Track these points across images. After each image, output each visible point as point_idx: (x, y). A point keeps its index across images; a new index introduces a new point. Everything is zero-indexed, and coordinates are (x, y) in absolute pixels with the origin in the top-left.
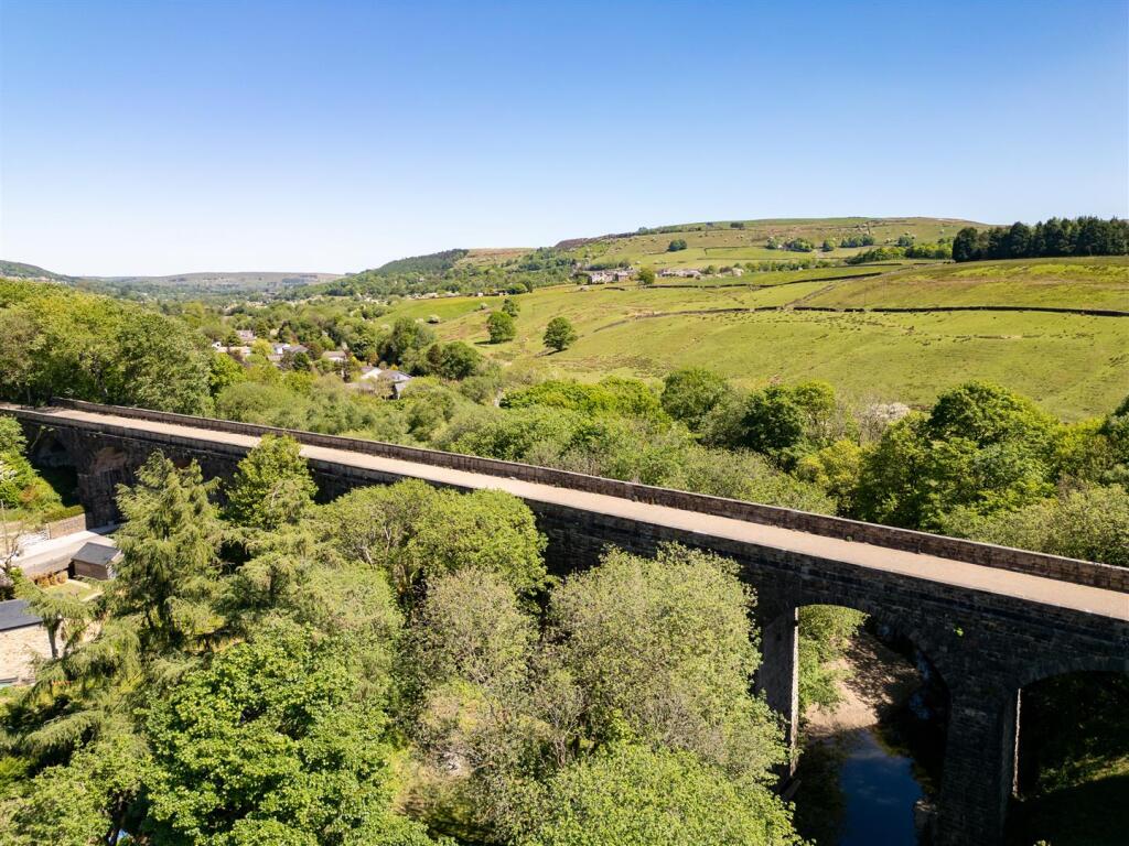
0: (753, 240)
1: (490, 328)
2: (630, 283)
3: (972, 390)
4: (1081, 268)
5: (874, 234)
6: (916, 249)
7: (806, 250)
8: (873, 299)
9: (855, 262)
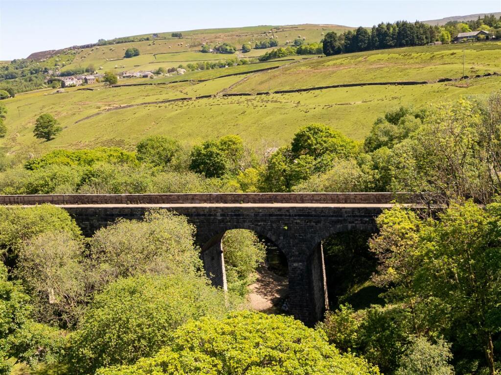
0: (191, 46)
2: (98, 84)
3: (310, 129)
4: (397, 56)
5: (277, 37)
6: (303, 48)
7: (230, 52)
8: (274, 85)
9: (264, 59)
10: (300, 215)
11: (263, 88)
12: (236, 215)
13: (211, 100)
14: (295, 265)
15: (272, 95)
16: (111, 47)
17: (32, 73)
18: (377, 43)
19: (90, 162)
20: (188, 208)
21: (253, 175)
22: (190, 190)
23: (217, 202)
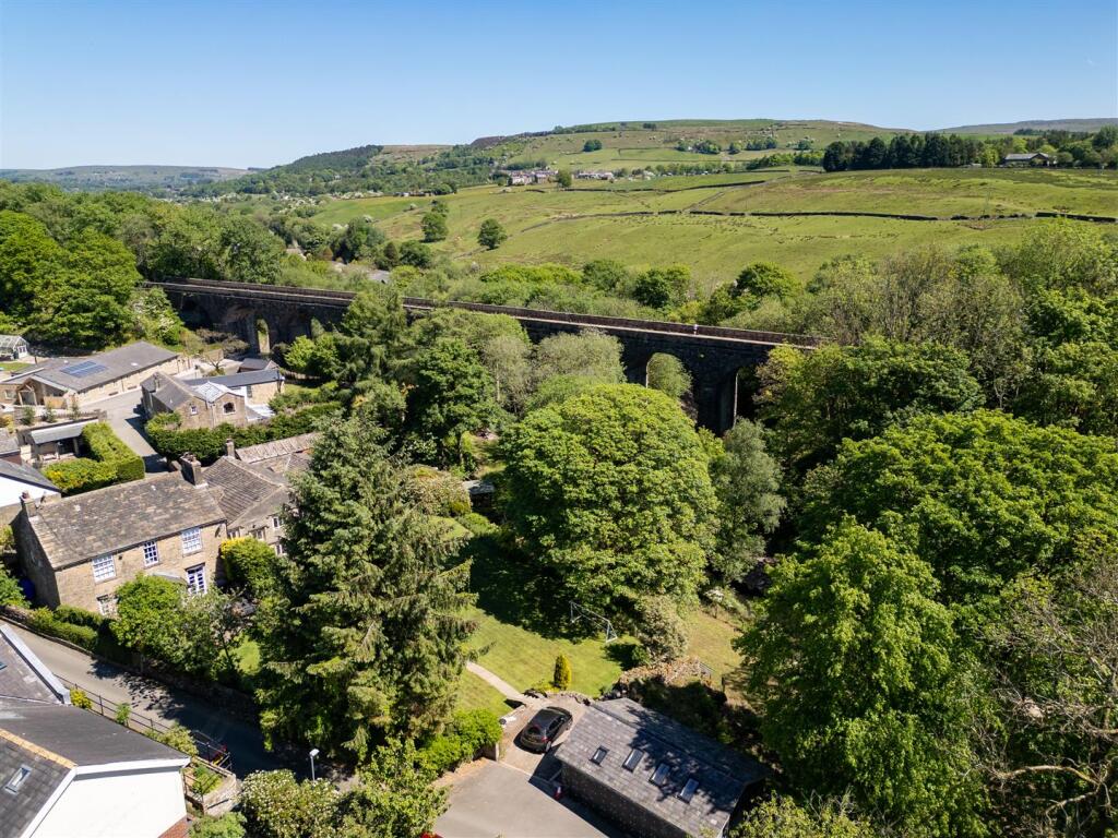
0: (665, 142)
1: (425, 229)
2: (549, 185)
5: (777, 137)
7: (714, 153)
8: (752, 205)
9: (753, 167)
11: (739, 208)
13: (675, 217)
15: (747, 217)
16: (569, 136)
17: (475, 163)
18: (896, 160)
19: (538, 280)
20: (620, 331)
21: (694, 307)
22: (626, 315)
23: (649, 328)
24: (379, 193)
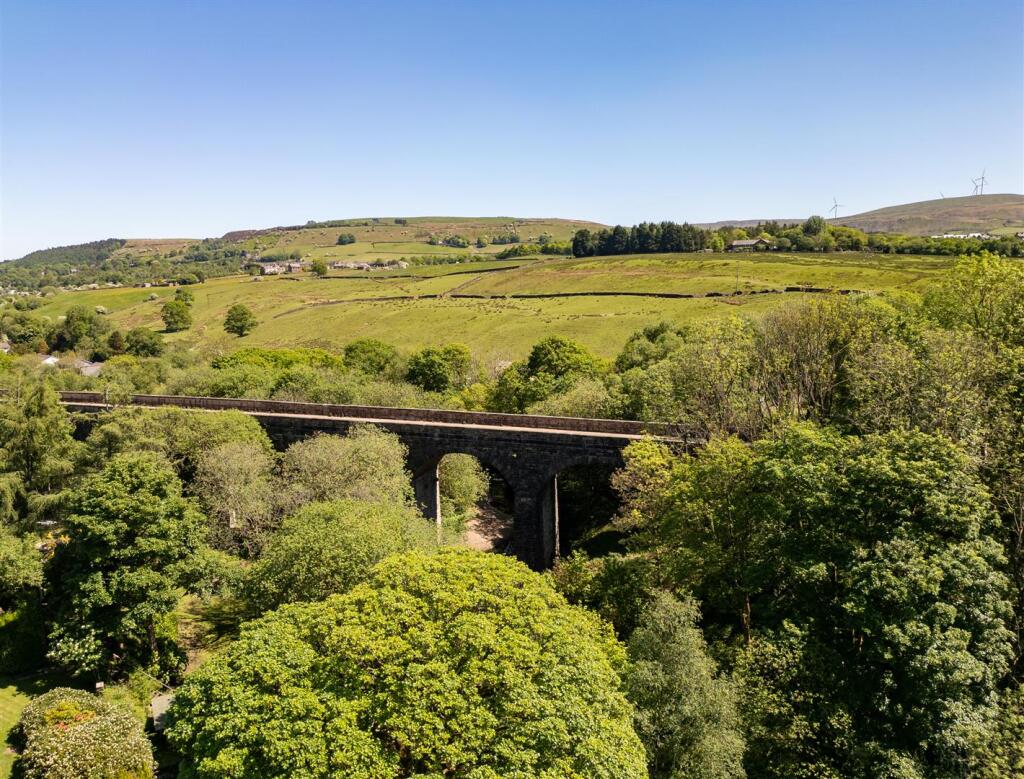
0: (416, 236)
1: (165, 318)
2: (304, 274)
3: (553, 342)
4: (659, 262)
5: (519, 232)
6: (549, 246)
7: (463, 246)
8: (513, 288)
9: (502, 257)
10: (531, 442)
11: (498, 291)
12: (456, 437)
13: (436, 301)
14: (523, 500)
15: (508, 300)
16: (322, 230)
17: (226, 256)
18: (637, 247)
19: (288, 364)
20: (400, 425)
21: (480, 392)
22: (405, 404)
23: (436, 420)
24: (119, 284)
